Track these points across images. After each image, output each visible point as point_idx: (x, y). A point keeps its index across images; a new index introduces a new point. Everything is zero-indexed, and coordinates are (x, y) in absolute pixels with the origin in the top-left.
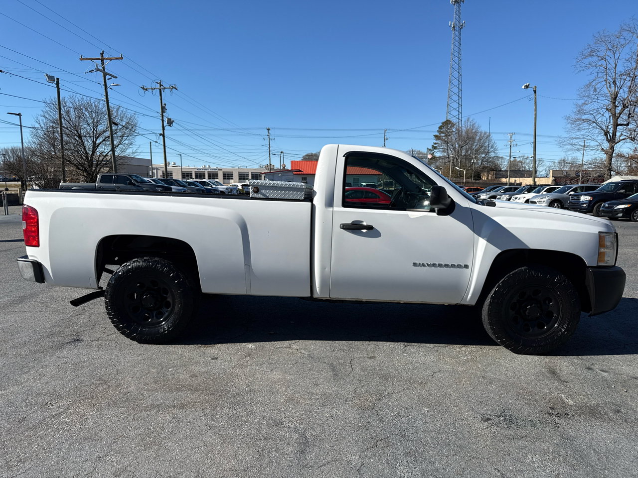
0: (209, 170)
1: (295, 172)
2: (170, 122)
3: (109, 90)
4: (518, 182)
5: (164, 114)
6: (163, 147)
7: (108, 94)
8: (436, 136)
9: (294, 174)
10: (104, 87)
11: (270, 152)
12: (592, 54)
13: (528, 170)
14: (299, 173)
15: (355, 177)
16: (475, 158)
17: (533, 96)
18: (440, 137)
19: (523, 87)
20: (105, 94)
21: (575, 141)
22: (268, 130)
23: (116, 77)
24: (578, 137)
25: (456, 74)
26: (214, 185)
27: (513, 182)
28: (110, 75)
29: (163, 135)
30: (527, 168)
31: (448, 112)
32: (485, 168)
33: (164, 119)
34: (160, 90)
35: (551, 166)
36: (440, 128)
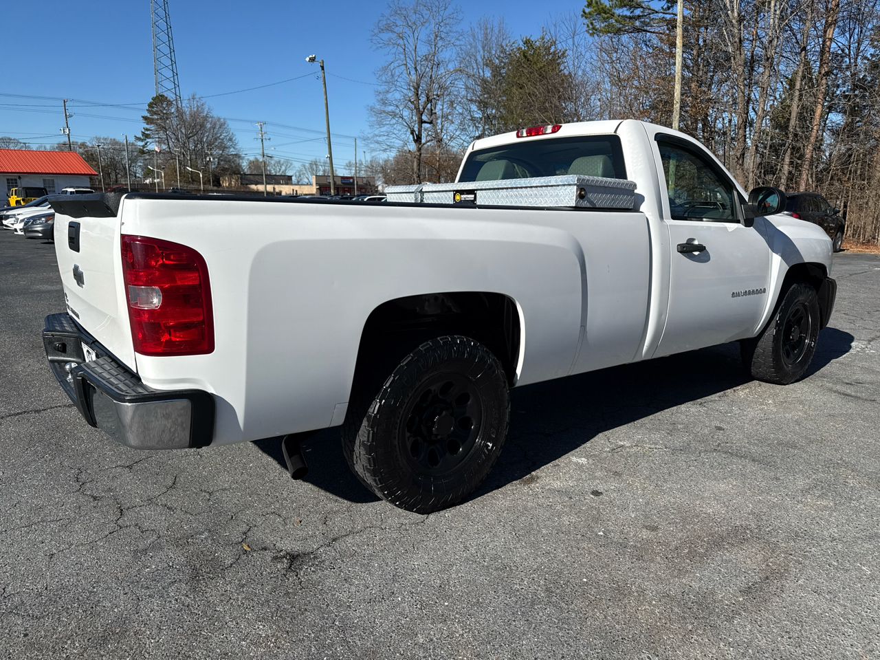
4: (277, 190)
8: (145, 118)
12: (389, 29)
13: (274, 174)
15: (47, 177)
16: (211, 155)
17: (320, 74)
18: (153, 119)
19: (308, 59)
21: (380, 139)
24: (382, 133)
25: (162, 23)
27: (272, 190)
30: (273, 171)
31: (157, 83)
32: (224, 170)
35: (301, 170)
36: (150, 105)
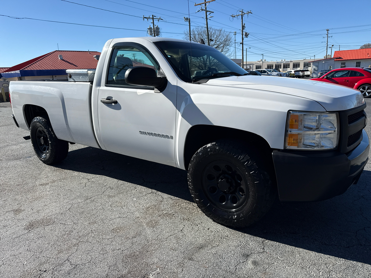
0: (284, 63)
1: (336, 59)
2: (247, 35)
3: (208, 20)
5: (244, 30)
6: (242, 51)
7: (208, 23)
9: (335, 61)
10: (206, 19)
11: (327, 46)
14: (339, 60)
20: (206, 24)
22: (328, 30)
23: (213, 12)
26: (269, 72)
28: (210, 12)
29: (243, 44)
33: (243, 33)
34: (242, 15)
